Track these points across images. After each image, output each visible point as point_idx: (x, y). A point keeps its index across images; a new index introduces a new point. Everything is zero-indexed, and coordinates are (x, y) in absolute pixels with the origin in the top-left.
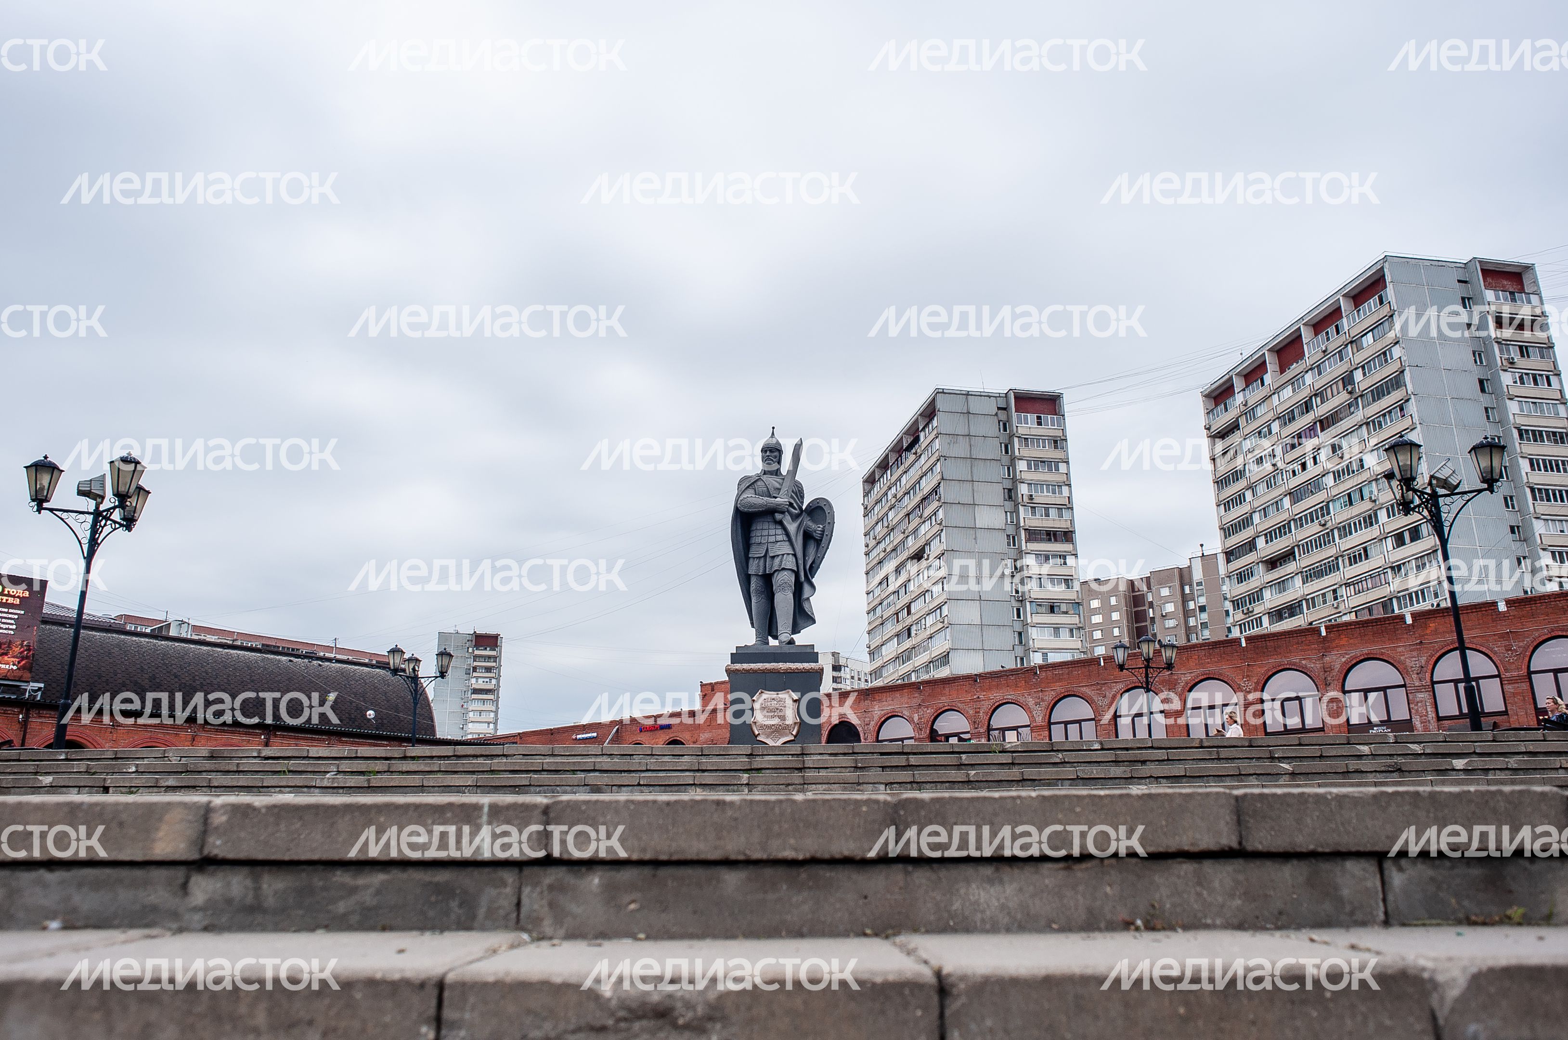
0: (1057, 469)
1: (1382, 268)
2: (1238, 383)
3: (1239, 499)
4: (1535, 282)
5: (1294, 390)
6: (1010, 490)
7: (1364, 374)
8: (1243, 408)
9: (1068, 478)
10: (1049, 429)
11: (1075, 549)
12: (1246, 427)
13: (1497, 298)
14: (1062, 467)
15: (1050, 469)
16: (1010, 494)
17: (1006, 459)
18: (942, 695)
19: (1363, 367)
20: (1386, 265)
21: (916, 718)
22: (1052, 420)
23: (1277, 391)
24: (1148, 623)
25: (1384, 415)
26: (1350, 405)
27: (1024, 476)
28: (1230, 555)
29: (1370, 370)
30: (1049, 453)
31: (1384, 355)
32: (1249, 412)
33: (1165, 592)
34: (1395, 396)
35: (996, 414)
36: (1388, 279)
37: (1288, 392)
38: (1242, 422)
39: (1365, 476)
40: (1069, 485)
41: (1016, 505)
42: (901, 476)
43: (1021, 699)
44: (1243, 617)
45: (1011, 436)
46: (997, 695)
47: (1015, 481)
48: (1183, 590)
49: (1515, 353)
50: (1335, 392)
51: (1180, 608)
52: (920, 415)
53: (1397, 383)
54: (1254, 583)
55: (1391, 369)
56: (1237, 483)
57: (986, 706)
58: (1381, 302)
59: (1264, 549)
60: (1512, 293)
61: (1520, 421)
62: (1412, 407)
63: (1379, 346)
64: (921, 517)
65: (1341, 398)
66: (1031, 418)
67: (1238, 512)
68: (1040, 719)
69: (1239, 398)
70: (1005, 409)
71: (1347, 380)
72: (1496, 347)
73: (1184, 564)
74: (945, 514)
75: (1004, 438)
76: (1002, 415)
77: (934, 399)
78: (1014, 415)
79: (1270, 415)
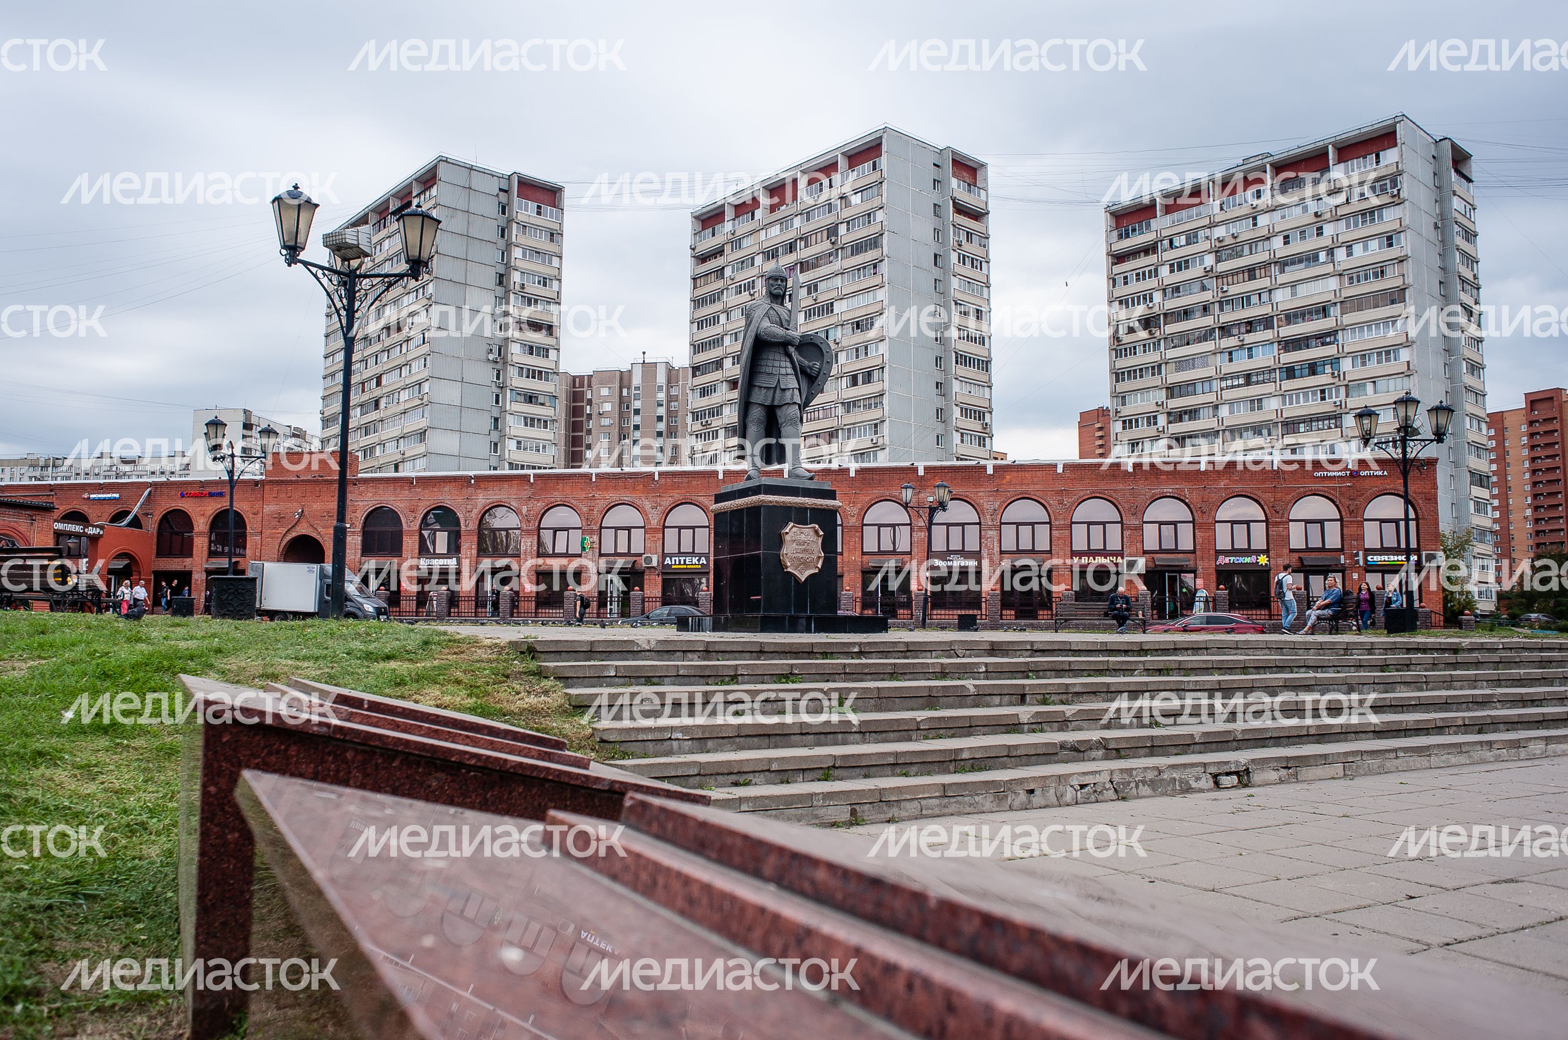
0: (550, 262)
1: (881, 137)
2: (729, 213)
3: (714, 320)
4: (986, 180)
5: (781, 230)
6: (501, 276)
7: (848, 230)
8: (730, 236)
9: (560, 273)
10: (547, 220)
11: (558, 343)
12: (730, 255)
13: (959, 186)
14: (555, 262)
15: (544, 262)
16: (502, 279)
17: (501, 243)
18: (555, 490)
19: (848, 222)
20: (885, 136)
21: (524, 510)
22: (551, 211)
23: (766, 227)
24: (584, 419)
25: (859, 269)
26: (830, 254)
27: (519, 264)
28: (696, 370)
29: (854, 226)
30: (542, 243)
31: (869, 215)
32: (736, 243)
33: (605, 392)
34: (870, 255)
35: (497, 195)
36: (884, 148)
37: (775, 230)
38: (727, 249)
39: (833, 320)
40: (560, 280)
41: (507, 292)
42: (383, 239)
43: (638, 502)
44: (701, 428)
45: (510, 221)
46: (613, 496)
47: (508, 266)
48: (621, 392)
49: (963, 238)
50: (819, 240)
51: (617, 408)
52: (416, 180)
53: (875, 243)
54: (715, 399)
55: (874, 229)
56: (713, 305)
57: (601, 505)
58: (874, 169)
59: (730, 369)
60: (969, 185)
61: (958, 296)
62: (884, 268)
63: (867, 206)
64: (405, 287)
65: (824, 246)
66: (532, 206)
67: (710, 332)
68: (654, 522)
69: (728, 226)
70: (506, 191)
71: (832, 231)
72: (952, 227)
73: (625, 367)
74: (436, 288)
75: (502, 220)
76: (503, 198)
77: (435, 166)
78: (516, 199)
79: (755, 249)
